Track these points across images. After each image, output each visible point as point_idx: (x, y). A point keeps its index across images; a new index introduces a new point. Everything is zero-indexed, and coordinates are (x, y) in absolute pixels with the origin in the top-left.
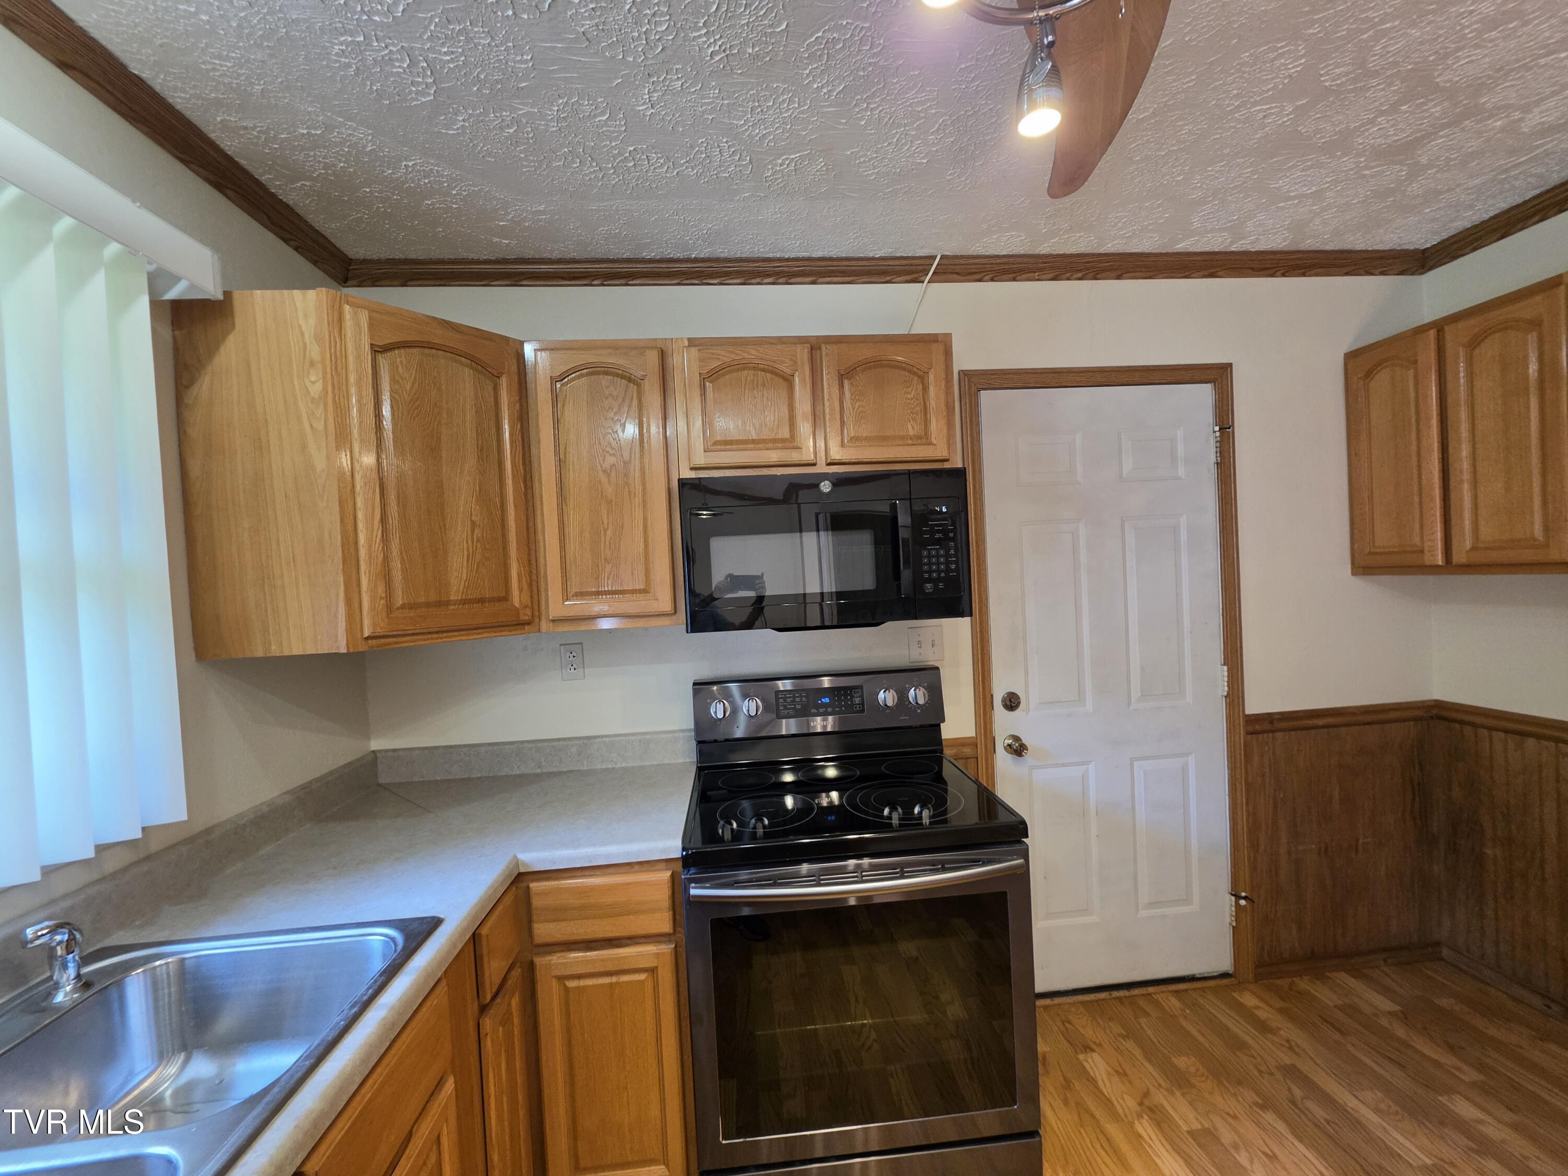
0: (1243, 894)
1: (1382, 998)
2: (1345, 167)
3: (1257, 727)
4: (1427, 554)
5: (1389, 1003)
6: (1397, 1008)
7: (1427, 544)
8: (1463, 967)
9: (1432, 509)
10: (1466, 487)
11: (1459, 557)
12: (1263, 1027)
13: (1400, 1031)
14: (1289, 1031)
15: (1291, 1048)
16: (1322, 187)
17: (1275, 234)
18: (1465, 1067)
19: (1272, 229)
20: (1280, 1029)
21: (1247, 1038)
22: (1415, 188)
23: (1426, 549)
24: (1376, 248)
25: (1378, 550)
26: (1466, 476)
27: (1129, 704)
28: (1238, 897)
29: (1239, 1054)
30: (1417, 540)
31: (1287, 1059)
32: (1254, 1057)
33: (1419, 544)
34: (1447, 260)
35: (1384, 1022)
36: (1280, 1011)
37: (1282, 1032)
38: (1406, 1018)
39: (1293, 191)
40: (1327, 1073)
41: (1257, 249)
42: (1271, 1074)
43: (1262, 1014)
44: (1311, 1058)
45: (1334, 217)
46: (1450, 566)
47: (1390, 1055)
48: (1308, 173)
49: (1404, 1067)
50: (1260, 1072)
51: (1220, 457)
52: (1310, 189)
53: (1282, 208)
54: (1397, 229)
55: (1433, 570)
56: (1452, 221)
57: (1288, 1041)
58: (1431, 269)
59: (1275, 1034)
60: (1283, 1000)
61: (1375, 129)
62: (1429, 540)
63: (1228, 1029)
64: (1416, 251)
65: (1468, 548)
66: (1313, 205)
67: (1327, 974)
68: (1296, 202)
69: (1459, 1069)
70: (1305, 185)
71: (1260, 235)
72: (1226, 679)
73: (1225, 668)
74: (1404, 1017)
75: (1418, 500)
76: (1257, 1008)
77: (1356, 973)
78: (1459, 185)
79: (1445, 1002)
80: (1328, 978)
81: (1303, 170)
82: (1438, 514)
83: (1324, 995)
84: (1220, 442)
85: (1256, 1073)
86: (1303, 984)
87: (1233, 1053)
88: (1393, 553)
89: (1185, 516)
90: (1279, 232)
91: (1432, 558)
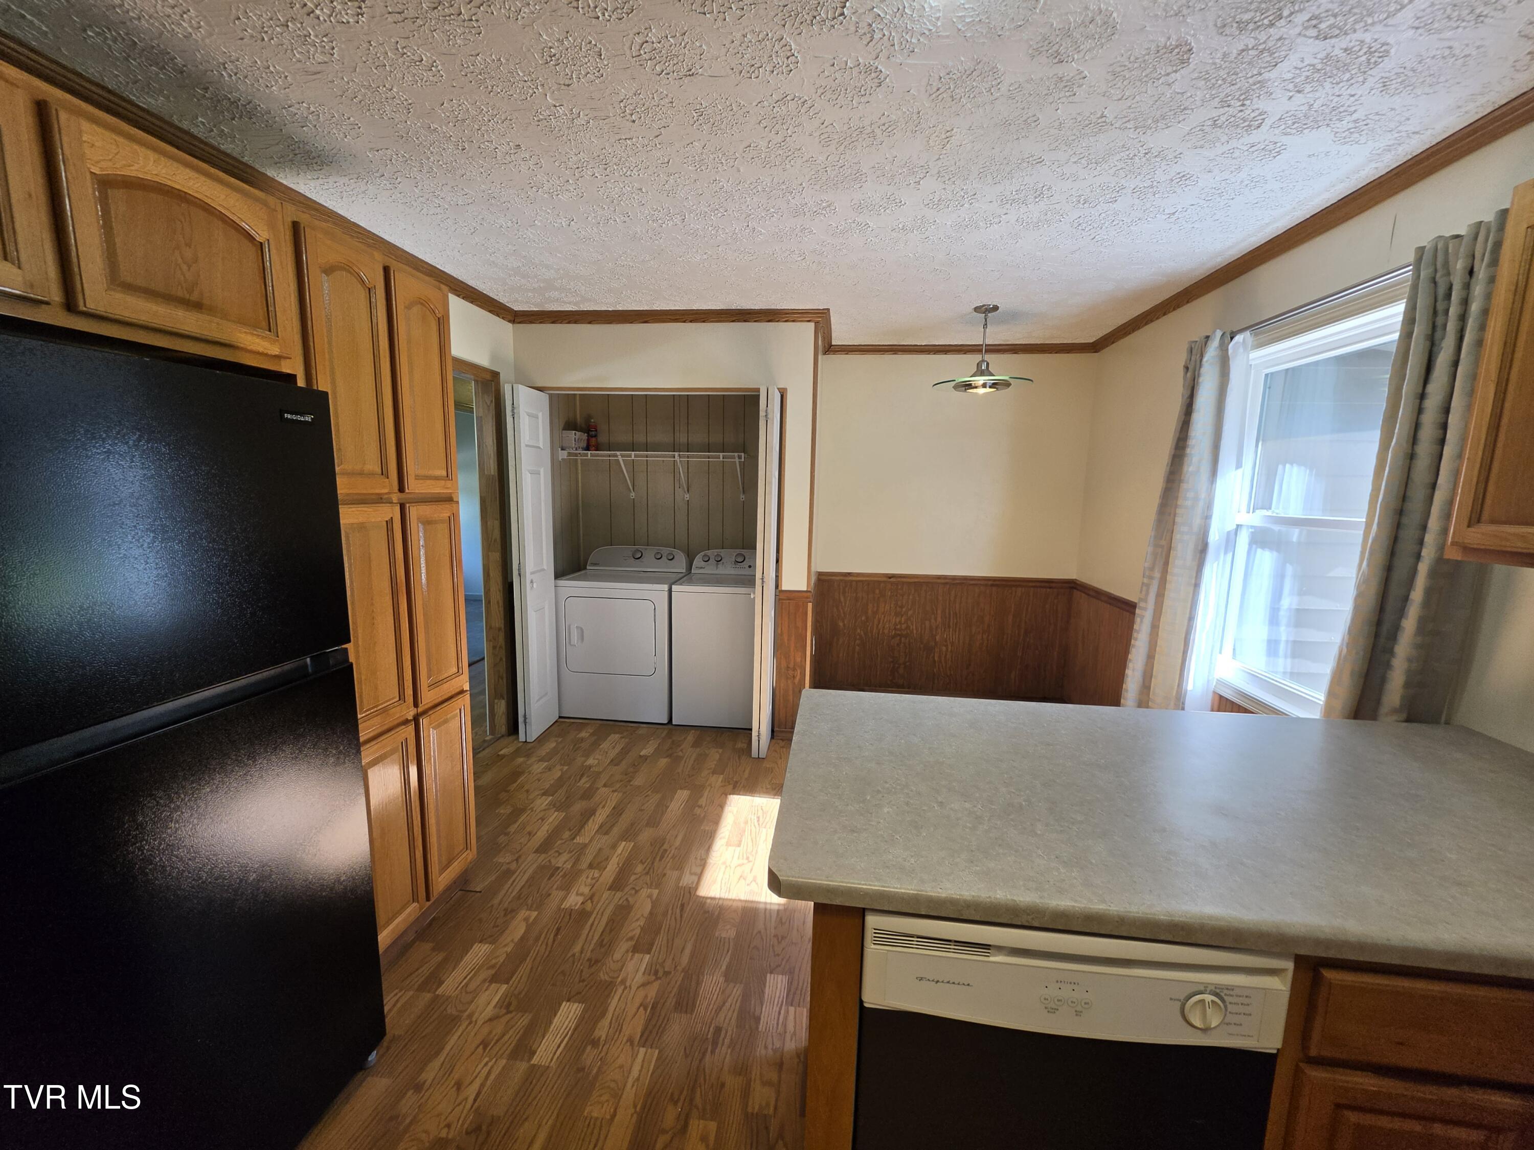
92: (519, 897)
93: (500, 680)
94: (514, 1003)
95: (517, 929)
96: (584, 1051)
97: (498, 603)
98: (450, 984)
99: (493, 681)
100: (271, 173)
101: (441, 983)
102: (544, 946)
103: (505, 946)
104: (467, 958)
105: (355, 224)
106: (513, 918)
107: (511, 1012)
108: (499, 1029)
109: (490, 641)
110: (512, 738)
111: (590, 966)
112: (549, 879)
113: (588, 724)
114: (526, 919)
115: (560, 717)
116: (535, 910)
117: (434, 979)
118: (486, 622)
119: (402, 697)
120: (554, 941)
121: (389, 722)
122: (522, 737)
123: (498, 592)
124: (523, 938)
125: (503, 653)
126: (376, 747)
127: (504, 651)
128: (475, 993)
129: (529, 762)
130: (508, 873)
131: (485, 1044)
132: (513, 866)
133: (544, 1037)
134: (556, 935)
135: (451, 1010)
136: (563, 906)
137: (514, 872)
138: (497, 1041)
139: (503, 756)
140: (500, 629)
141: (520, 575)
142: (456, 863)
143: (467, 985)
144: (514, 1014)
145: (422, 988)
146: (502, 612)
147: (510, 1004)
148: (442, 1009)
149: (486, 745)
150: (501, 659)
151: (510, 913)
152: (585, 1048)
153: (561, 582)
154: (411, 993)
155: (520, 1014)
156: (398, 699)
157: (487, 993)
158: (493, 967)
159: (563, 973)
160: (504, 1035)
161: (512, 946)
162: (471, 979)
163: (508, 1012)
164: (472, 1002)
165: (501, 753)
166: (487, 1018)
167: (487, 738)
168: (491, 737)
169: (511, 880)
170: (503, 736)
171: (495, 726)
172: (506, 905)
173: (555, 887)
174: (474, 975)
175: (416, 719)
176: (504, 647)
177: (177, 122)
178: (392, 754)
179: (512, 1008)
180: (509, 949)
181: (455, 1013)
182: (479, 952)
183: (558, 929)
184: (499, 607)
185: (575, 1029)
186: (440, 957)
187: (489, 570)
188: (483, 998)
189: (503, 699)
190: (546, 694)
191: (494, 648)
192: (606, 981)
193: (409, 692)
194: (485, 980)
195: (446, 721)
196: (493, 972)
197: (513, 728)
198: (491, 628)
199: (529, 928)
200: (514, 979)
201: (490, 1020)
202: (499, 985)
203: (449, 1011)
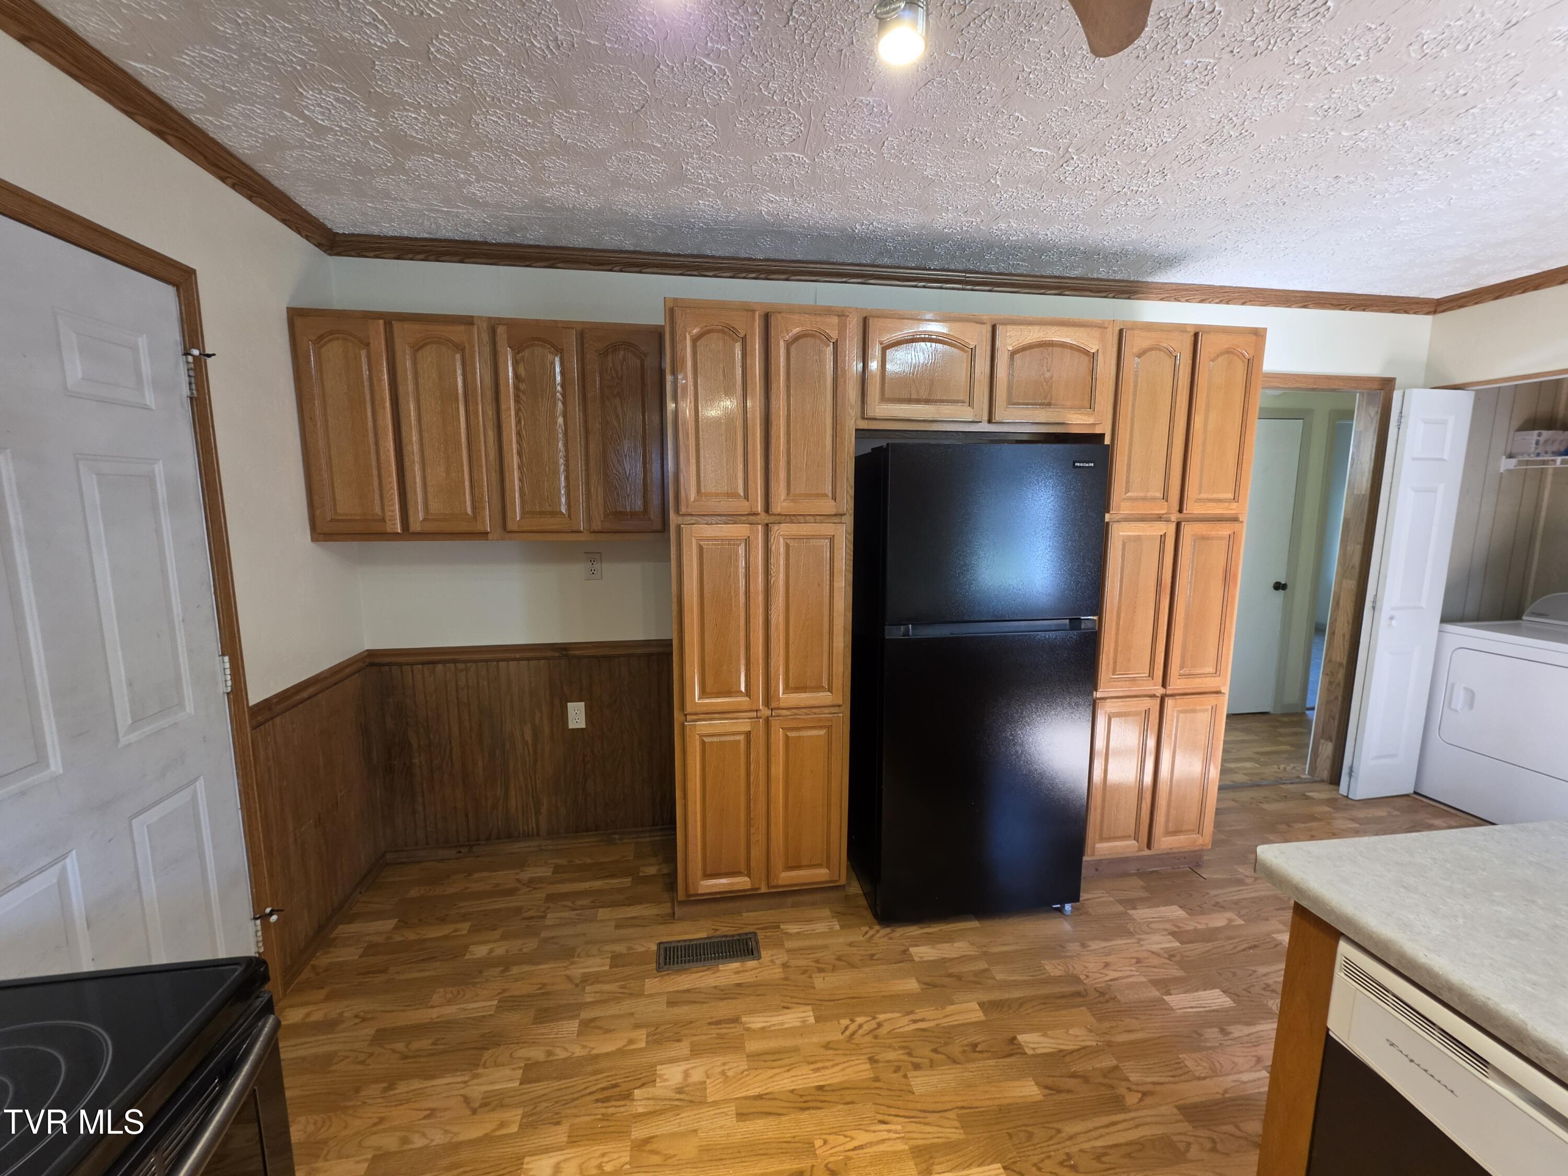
0: (268, 910)
1: (380, 922)
2: (365, 125)
3: (260, 718)
4: (389, 523)
5: (388, 922)
6: (394, 921)
7: (388, 514)
8: (404, 860)
9: (390, 483)
10: (417, 467)
11: (415, 527)
12: (329, 1026)
13: (411, 936)
14: (350, 1008)
15: (364, 1020)
16: (333, 127)
17: (251, 135)
18: (459, 926)
19: (252, 129)
20: (341, 1014)
21: (326, 1049)
22: (381, 182)
23: (387, 518)
24: (309, 209)
25: (340, 518)
26: (417, 458)
27: (117, 740)
28: (264, 917)
29: (334, 1068)
30: (378, 510)
31: (368, 1031)
32: (347, 1057)
33: (379, 513)
34: (354, 254)
35: (398, 938)
36: (328, 998)
37: (346, 1015)
38: (406, 923)
39: (309, 109)
40: (403, 1011)
41: (215, 137)
42: (371, 1055)
43: (317, 1016)
44: (383, 1011)
45: (311, 160)
46: (407, 533)
47: (421, 958)
48: (337, 105)
49: (434, 958)
50: (362, 1063)
51: (197, 390)
52: (323, 120)
53: (285, 118)
54: (338, 204)
55: (394, 536)
56: (372, 223)
57: (357, 1016)
58: (338, 254)
59: (344, 1021)
60: (322, 988)
61: (413, 116)
62: (389, 511)
63: (304, 1059)
64: (330, 230)
65: (421, 519)
66: (310, 136)
67: (331, 936)
68: (301, 121)
69: (456, 930)
70: (323, 114)
71: (235, 125)
72: (228, 672)
73: (226, 659)
74: (403, 924)
75: (377, 473)
76: (308, 1015)
77: (352, 919)
78: (402, 200)
79: (414, 893)
80: (335, 939)
81: (337, 100)
82: (396, 488)
83: (346, 955)
84: (195, 370)
85: (360, 1067)
86: (323, 960)
87: (328, 1072)
88: (355, 520)
89: (161, 462)
90: (255, 136)
91: (392, 526)
92: (1236, 903)
93: (1331, 720)
94: (1177, 958)
95: (1218, 920)
96: (1211, 1027)
97: (1344, 635)
98: (1142, 914)
99: (1322, 719)
100: (1149, 279)
101: (1134, 908)
102: (1232, 946)
103: (1198, 923)
104: (1162, 909)
105: (1221, 287)
106: (1219, 911)
107: (1171, 960)
108: (1156, 961)
109: (1327, 675)
110: (1332, 787)
111: (1264, 989)
112: (1277, 910)
113: (1456, 815)
114: (1230, 920)
115: (1415, 793)
116: (1244, 920)
117: (1132, 903)
118: (1326, 655)
119: (1151, 675)
120: (1244, 950)
121: (1135, 690)
122: (1343, 789)
123: (1346, 624)
124: (1217, 929)
125: (1339, 693)
126: (1120, 704)
127: (1341, 689)
128: (1154, 931)
129: (1334, 815)
130: (1240, 882)
131: (1138, 961)
132: (1249, 881)
133: (1184, 993)
134: (1250, 948)
135: (1130, 927)
136: (1274, 936)
137: (1246, 885)
138: (1148, 966)
139: (1308, 798)
140: (1341, 665)
141: (1374, 608)
142: (1182, 837)
143: (1151, 922)
144: (1172, 963)
145: (1121, 902)
146: (1347, 647)
147: (1173, 956)
148: (1127, 921)
149: (1298, 780)
150: (1336, 698)
151: (1220, 907)
152: (1215, 1026)
153: (1450, 627)
154: (1112, 899)
155: (1177, 967)
156: (1147, 675)
157: (1162, 937)
158: (1179, 927)
159: (1234, 974)
160: (1155, 967)
161: (1204, 926)
162: (1156, 922)
163: (1169, 959)
164: (1147, 934)
165: (1308, 794)
166: (1153, 950)
167: (1303, 776)
168: (1309, 777)
169: (1239, 888)
170: (1322, 781)
171: (1316, 768)
172: (1219, 900)
173: (1278, 918)
174: (1159, 921)
175: (1163, 699)
176: (1342, 685)
177: (1091, 276)
178: (1135, 715)
179: (1173, 959)
180: (1199, 927)
181: (1132, 929)
182: (1175, 912)
183: (1255, 947)
184: (1344, 640)
185: (1214, 1011)
186: (1145, 894)
187: (1339, 598)
188: (1157, 938)
189: (1331, 741)
190: (1393, 756)
191: (1330, 683)
192: (1271, 1009)
193: (1159, 672)
194: (1166, 930)
195: (1194, 711)
196: (1176, 929)
197: (1335, 780)
198: (1330, 661)
199: (1229, 926)
200: (1189, 945)
201: (1153, 953)
202: (1174, 940)
203: (1129, 926)
